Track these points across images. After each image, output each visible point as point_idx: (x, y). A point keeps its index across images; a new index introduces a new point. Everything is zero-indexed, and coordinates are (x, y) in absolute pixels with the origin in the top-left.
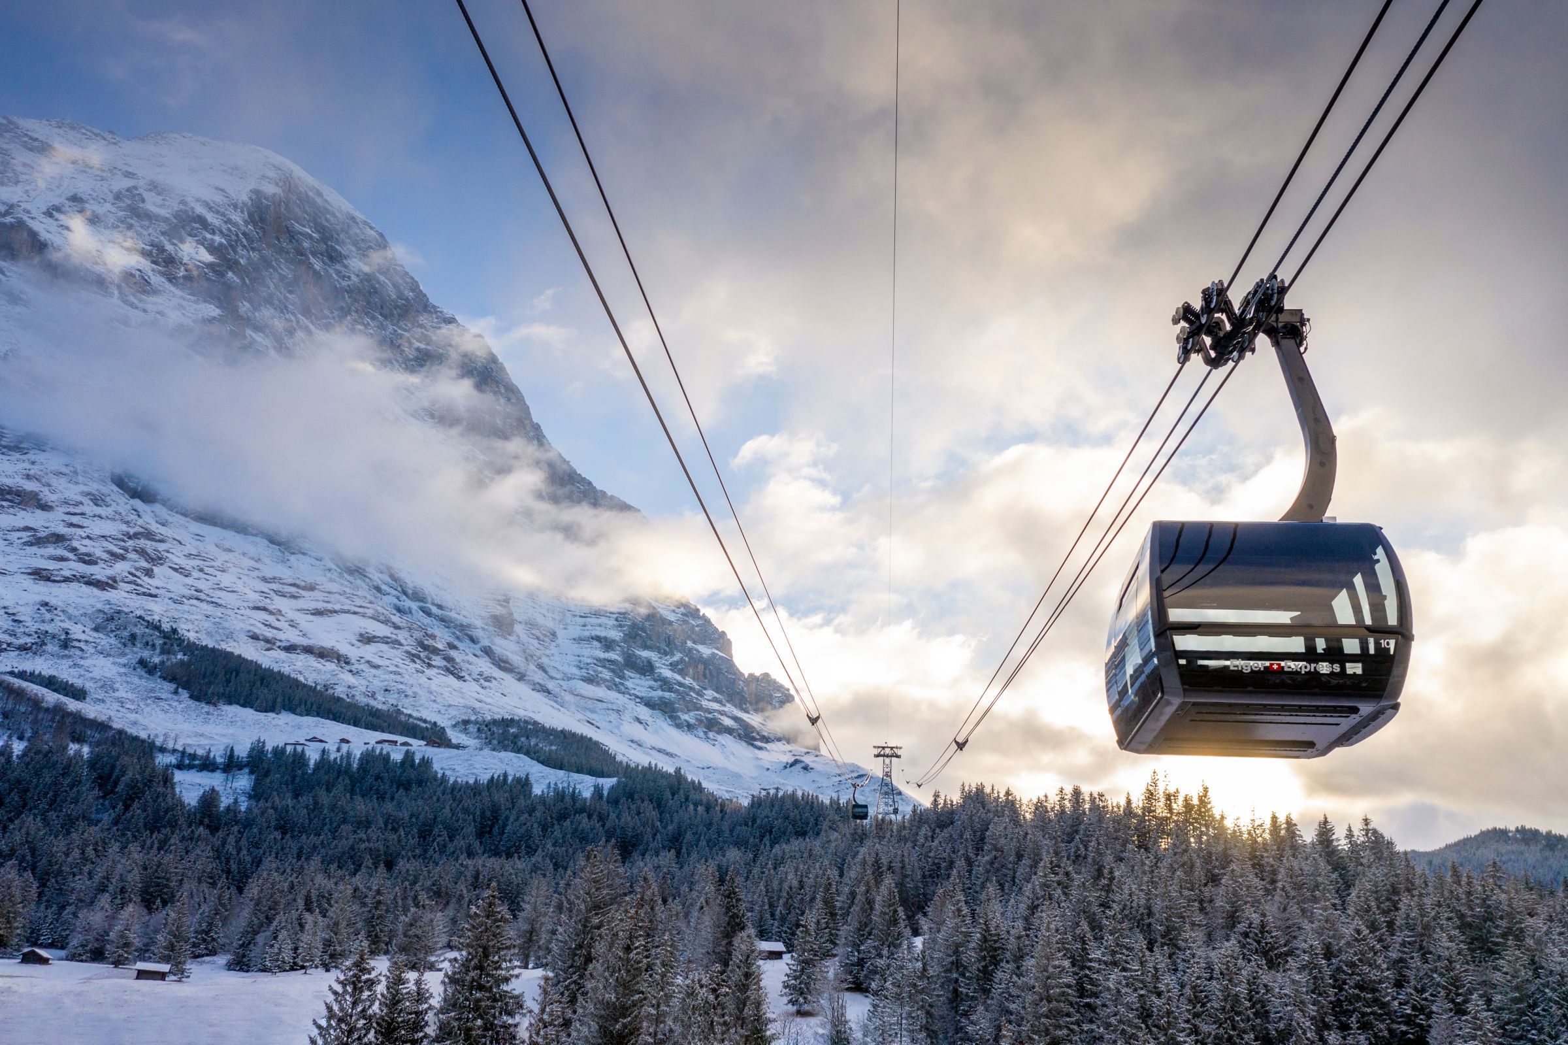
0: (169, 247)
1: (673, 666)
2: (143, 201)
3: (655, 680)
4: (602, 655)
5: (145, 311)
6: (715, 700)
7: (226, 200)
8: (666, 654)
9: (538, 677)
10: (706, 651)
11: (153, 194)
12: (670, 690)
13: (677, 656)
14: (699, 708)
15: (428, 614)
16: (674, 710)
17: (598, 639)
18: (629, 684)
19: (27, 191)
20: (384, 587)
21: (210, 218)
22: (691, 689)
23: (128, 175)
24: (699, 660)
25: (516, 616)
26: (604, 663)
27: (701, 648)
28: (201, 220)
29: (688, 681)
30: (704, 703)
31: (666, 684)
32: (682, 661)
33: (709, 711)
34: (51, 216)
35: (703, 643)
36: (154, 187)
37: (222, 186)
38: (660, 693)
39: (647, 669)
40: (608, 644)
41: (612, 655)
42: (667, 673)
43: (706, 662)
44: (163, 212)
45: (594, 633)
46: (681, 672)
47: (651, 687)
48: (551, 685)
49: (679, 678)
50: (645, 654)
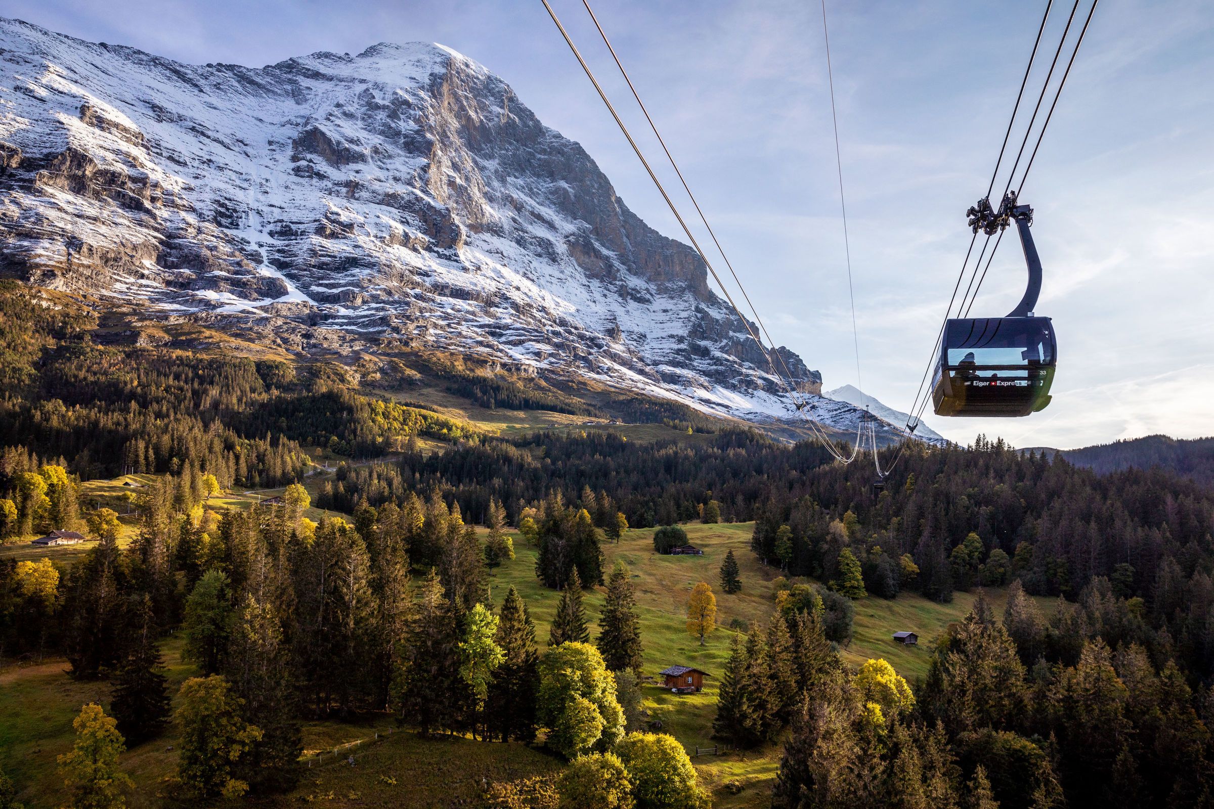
0: (393, 125)
1: (722, 349)
2: (374, 97)
3: (711, 359)
4: (676, 347)
5: (388, 169)
6: (750, 368)
7: (417, 85)
8: (716, 341)
9: (640, 365)
10: (742, 337)
11: (377, 91)
12: (721, 364)
13: (725, 342)
14: (741, 374)
15: (570, 333)
16: (725, 377)
17: (672, 336)
18: (695, 364)
19: (312, 106)
20: (543, 320)
21: (411, 99)
22: (735, 362)
23: (363, 81)
24: (737, 343)
25: (621, 328)
26: (678, 352)
27: (738, 335)
28: (406, 103)
29: (732, 358)
30: (744, 370)
31: (718, 361)
32: (727, 344)
33: (748, 376)
34: (329, 119)
35: (740, 332)
36: (376, 85)
37: (414, 76)
38: (714, 367)
39: (704, 353)
40: (681, 340)
41: (683, 346)
42: (718, 354)
43: (743, 344)
44: (387, 103)
45: (670, 333)
46: (726, 352)
47: (709, 364)
48: (647, 369)
49: (726, 356)
50: (703, 343)
